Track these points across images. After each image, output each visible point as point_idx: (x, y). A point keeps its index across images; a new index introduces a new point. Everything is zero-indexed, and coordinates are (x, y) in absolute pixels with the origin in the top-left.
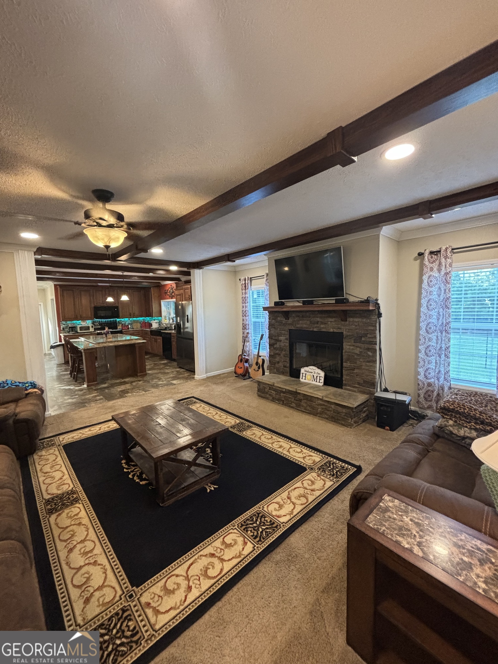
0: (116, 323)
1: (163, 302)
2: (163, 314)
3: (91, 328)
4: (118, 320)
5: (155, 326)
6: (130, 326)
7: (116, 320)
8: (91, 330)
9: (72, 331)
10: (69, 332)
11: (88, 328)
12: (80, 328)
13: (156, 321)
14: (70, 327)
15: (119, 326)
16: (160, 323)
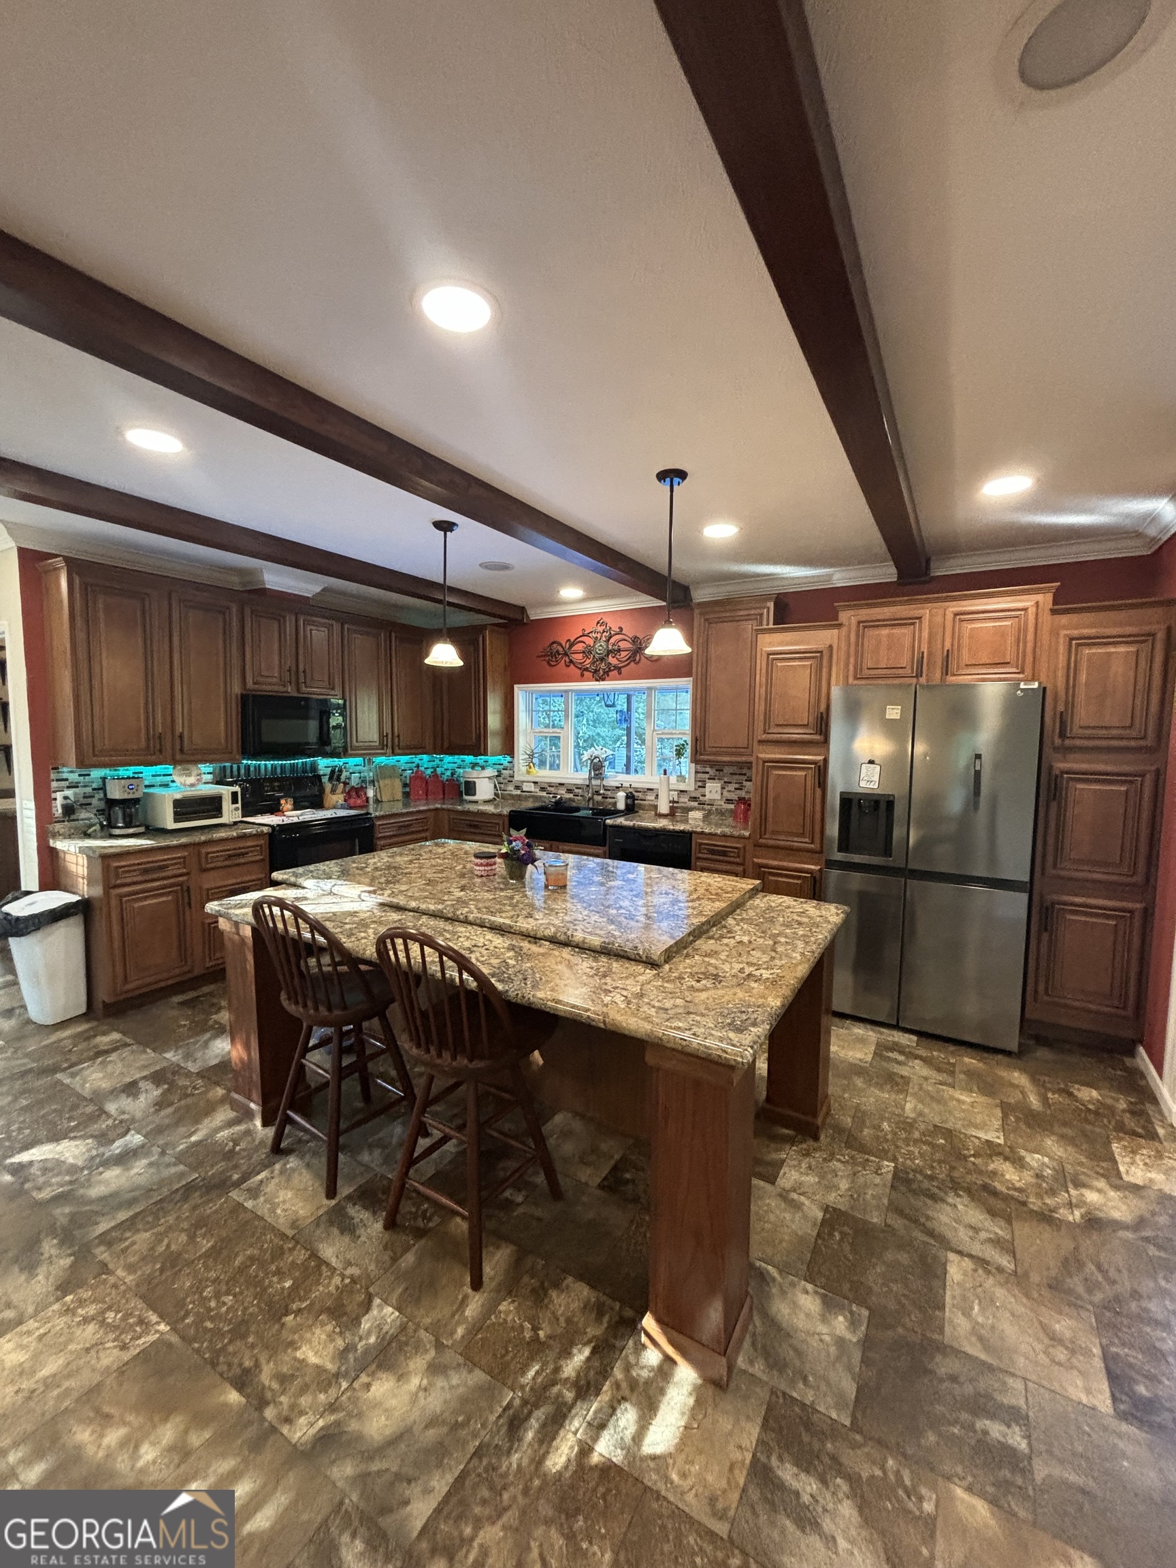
0: (319, 777)
1: (521, 694)
2: (523, 742)
3: (227, 805)
4: (324, 764)
5: (485, 790)
6: (371, 793)
7: (314, 767)
8: (231, 814)
9: (127, 826)
10: (107, 830)
11: (212, 805)
12: (177, 803)
13: (490, 772)
14: (111, 803)
15: (333, 791)
16: (502, 779)
